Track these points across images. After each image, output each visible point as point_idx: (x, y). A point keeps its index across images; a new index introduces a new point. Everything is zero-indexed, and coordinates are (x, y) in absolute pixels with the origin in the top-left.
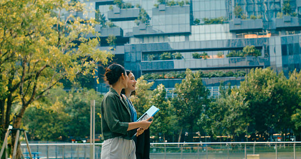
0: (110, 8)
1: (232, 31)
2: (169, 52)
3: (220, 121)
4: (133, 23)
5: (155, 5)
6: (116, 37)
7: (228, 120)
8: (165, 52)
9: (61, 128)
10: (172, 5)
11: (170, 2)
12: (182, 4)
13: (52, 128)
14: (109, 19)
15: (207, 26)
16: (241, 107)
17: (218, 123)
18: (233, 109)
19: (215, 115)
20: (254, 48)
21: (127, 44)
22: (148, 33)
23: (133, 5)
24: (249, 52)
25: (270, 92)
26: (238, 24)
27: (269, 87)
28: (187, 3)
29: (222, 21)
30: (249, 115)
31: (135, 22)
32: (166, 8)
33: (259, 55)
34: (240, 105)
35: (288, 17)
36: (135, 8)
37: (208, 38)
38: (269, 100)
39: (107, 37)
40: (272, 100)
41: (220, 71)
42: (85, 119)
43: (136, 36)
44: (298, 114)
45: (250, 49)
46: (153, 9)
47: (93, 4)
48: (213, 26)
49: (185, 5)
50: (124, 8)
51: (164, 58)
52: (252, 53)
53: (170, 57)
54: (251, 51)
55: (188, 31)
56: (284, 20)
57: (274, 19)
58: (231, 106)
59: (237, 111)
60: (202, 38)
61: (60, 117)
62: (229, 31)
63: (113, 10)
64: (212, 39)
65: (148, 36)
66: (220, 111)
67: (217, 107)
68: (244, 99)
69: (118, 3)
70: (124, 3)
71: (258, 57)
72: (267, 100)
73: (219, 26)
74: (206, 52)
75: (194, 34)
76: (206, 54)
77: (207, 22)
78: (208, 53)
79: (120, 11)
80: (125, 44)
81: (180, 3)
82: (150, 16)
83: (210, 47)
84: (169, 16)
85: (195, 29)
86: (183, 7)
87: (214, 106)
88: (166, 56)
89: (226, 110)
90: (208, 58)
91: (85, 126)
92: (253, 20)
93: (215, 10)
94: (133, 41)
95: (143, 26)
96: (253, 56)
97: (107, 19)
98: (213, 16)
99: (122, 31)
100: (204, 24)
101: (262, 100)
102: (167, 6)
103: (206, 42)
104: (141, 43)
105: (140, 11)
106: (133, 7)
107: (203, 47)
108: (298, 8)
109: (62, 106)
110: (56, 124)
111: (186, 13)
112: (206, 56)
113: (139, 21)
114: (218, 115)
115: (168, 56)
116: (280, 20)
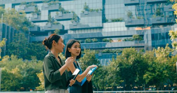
0: (57, 13)
1: (126, 26)
2: (90, 38)
3: (103, 79)
4: (69, 22)
5: (82, 11)
6: (60, 30)
7: (107, 78)
8: (88, 38)
9: (16, 83)
10: (92, 11)
11: (91, 9)
12: (97, 11)
13: (11, 83)
14: (56, 20)
15: (112, 23)
16: (115, 71)
17: (102, 80)
18: (110, 72)
19: (101, 75)
20: (139, 36)
21: (66, 34)
22: (78, 27)
23: (70, 11)
24: (135, 38)
25: (132, 62)
26: (130, 22)
27: (131, 59)
28: (101, 10)
29: (121, 20)
30: (120, 75)
31: (71, 21)
32: (88, 13)
33: (141, 40)
34: (114, 70)
35: (159, 17)
36: (71, 13)
37: (113, 30)
38: (131, 66)
39: (54, 30)
40: (133, 67)
41: (119, 49)
42: (32, 78)
43: (71, 30)
44: (147, 75)
45: (137, 36)
46: (81, 14)
47: (47, 11)
48: (116, 23)
49: (99, 11)
50: (65, 13)
51: (87, 42)
52: (138, 39)
53: (90, 41)
54: (137, 38)
55: (101, 26)
56: (156, 19)
57: (151, 19)
58: (110, 70)
59: (113, 73)
60: (110, 30)
61: (16, 77)
62: (125, 26)
63: (58, 15)
64: (115, 31)
65: (78, 29)
66: (104, 73)
67: (103, 71)
68: (117, 66)
69: (61, 10)
70: (65, 10)
71: (141, 41)
72: (130, 66)
73: (119, 23)
74: (111, 38)
75: (105, 28)
76: (111, 40)
77: (113, 21)
78: (113, 39)
79: (62, 15)
80: (65, 34)
81: (97, 10)
82: (80, 18)
83: (113, 35)
84: (90, 18)
85: (105, 25)
86: (98, 12)
87: (101, 70)
88: (88, 41)
89: (107, 72)
90: (112, 42)
91: (32, 82)
92: (138, 19)
93: (118, 14)
94: (70, 32)
95: (75, 23)
96: (138, 40)
97: (55, 20)
98: (116, 17)
99: (63, 27)
100: (111, 22)
101: (127, 66)
102: (89, 12)
103: (111, 32)
104: (74, 33)
105: (74, 15)
106: (70, 13)
107: (109, 35)
108: (165, 12)
109: (19, 70)
110: (13, 81)
111: (100, 16)
112: (111, 41)
113: (73, 21)
114: (103, 75)
115: (89, 41)
116: (154, 19)
